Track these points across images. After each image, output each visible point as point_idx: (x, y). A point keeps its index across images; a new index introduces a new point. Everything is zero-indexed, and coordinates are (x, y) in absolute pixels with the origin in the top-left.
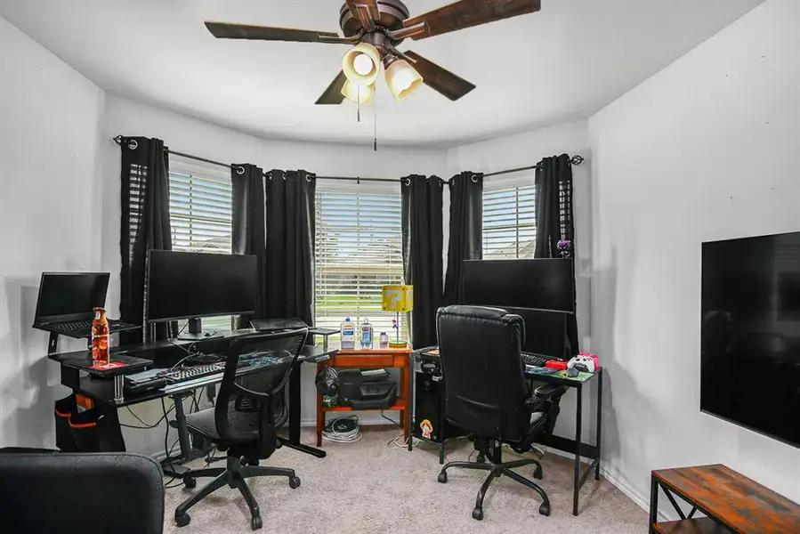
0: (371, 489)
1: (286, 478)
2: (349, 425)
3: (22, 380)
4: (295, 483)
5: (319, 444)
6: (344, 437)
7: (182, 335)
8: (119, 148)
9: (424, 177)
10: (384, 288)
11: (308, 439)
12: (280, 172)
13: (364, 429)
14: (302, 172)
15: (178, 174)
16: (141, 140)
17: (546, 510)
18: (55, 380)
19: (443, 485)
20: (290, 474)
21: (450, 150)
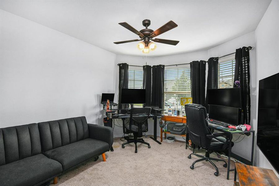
0: (167, 154)
1: (147, 145)
2: (172, 138)
3: (99, 113)
4: (149, 147)
5: (161, 141)
6: (169, 141)
7: (129, 108)
8: (119, 67)
9: (198, 61)
10: (181, 98)
11: (159, 139)
12: (155, 66)
13: (176, 141)
14: (160, 65)
15: (130, 71)
16: (122, 64)
17: (217, 174)
18: (105, 114)
19: (189, 159)
20: (148, 144)
21: (208, 50)
